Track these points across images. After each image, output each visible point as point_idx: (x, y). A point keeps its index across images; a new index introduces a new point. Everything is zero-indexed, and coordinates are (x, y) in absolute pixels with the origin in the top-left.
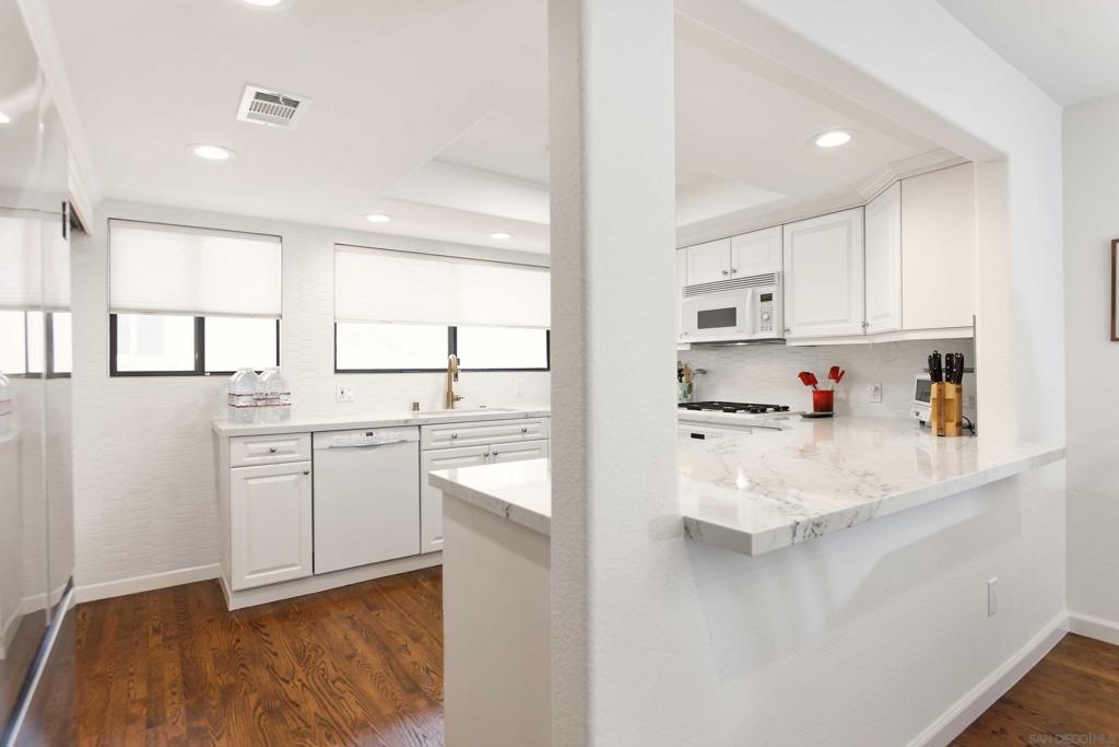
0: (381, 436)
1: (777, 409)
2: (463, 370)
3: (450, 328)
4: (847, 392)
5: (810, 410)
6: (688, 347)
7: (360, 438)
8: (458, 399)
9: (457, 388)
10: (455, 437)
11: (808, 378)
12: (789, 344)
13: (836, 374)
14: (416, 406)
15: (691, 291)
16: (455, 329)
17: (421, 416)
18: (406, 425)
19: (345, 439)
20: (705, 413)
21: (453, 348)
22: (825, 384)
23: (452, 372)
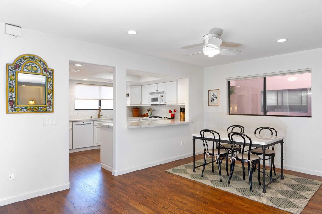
0: (86, 123)
1: (165, 117)
2: (102, 109)
3: (99, 100)
4: (177, 114)
5: (170, 117)
6: (150, 105)
7: (82, 123)
8: (101, 116)
9: (101, 114)
10: (101, 123)
11: (170, 112)
12: (166, 105)
13: (175, 111)
14: (92, 117)
15: (150, 94)
16: (100, 100)
17: (93, 119)
18: (91, 121)
19: (79, 123)
20: (152, 118)
21: (100, 105)
22: (173, 113)
23: (100, 110)
